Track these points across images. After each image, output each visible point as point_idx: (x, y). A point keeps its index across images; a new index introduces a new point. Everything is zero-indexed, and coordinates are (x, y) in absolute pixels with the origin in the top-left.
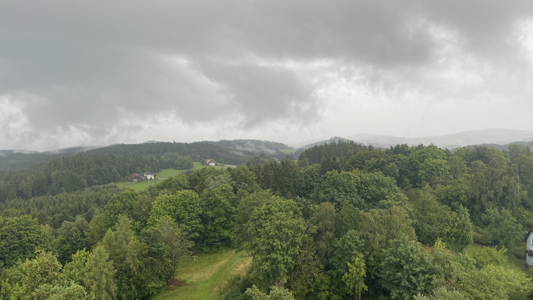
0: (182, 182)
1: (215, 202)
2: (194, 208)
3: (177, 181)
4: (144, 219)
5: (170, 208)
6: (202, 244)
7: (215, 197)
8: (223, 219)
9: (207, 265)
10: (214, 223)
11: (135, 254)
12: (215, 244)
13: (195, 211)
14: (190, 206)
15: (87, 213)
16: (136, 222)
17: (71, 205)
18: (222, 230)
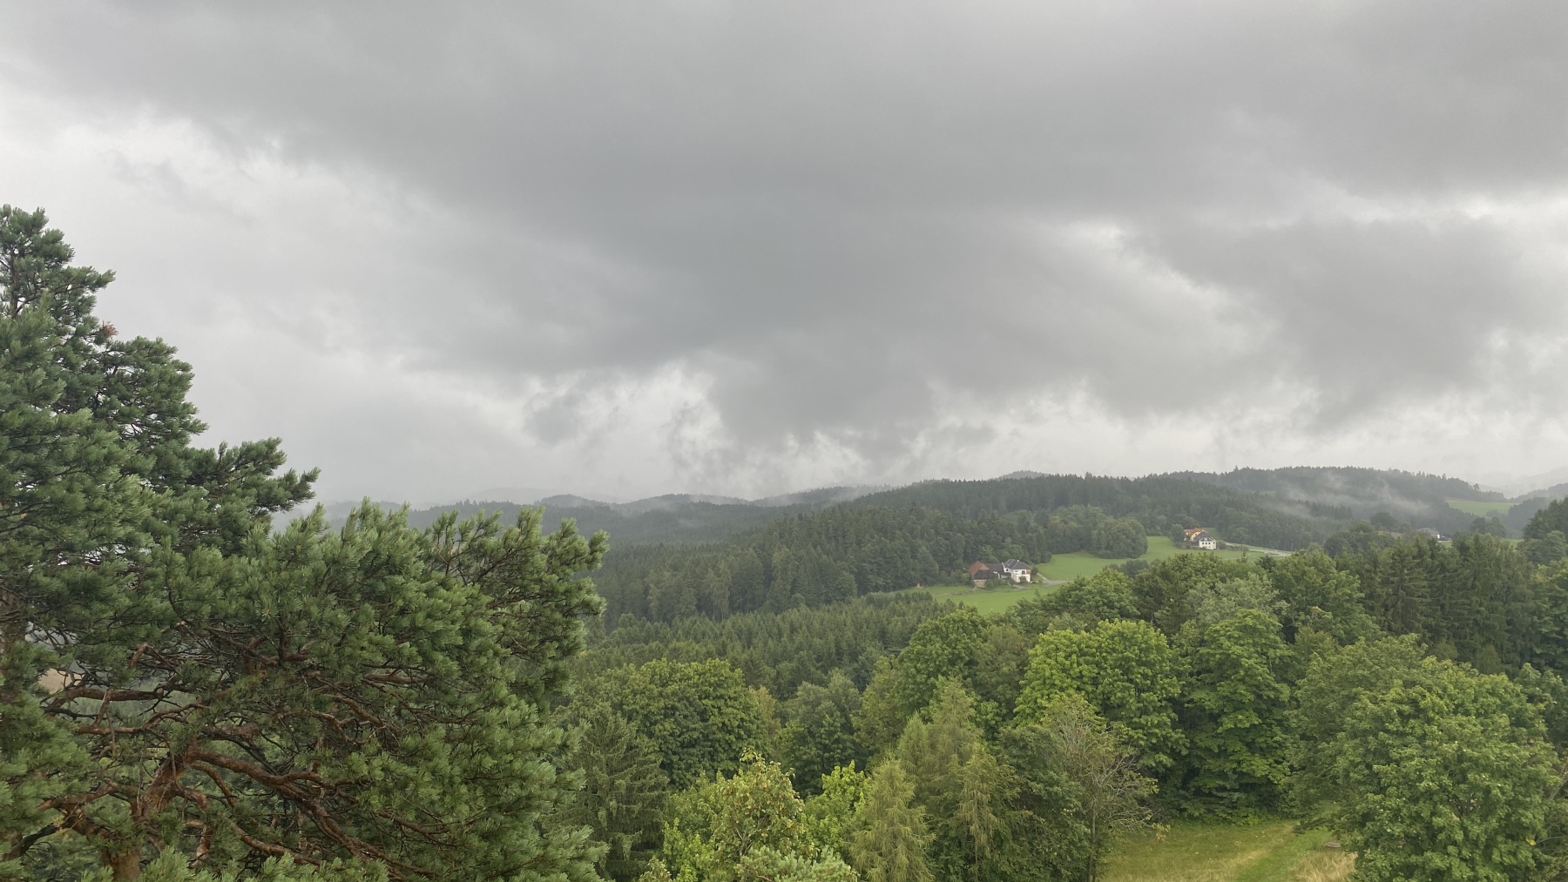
0: (1114, 596)
1: (1220, 664)
2: (1155, 676)
3: (1101, 593)
4: (1008, 696)
5: (1081, 672)
6: (1181, 792)
7: (1220, 646)
8: (1247, 719)
9: (1198, 860)
10: (1220, 730)
11: (984, 796)
12: (1225, 795)
13: (1158, 687)
14: (1141, 671)
15: (856, 665)
16: (985, 703)
17: (817, 641)
18: (1245, 755)
